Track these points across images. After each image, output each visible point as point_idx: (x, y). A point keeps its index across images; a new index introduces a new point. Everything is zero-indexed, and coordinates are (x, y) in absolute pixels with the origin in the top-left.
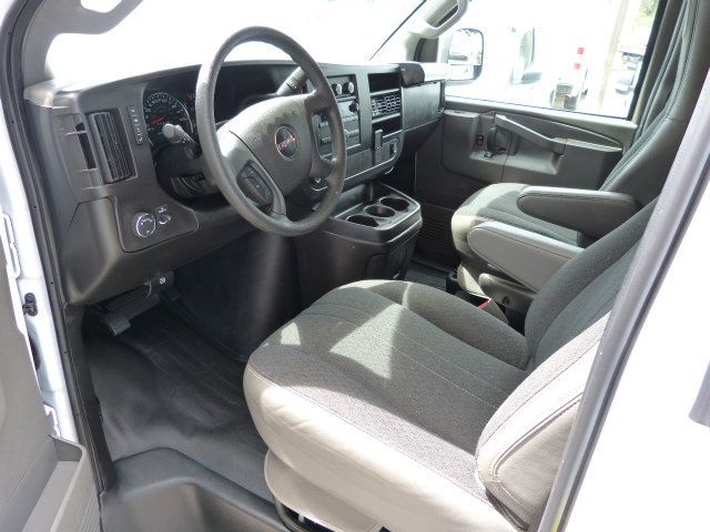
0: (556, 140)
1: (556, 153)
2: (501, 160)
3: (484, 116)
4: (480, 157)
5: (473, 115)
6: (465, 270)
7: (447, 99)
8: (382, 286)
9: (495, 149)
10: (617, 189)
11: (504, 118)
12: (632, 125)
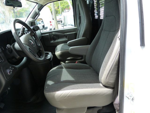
0: (65, 34)
1: (66, 36)
2: (57, 41)
3: (50, 34)
4: (52, 42)
5: (48, 34)
6: (62, 62)
7: (42, 33)
8: (58, 67)
9: (55, 39)
10: (83, 37)
11: (54, 33)
12: (76, 27)
